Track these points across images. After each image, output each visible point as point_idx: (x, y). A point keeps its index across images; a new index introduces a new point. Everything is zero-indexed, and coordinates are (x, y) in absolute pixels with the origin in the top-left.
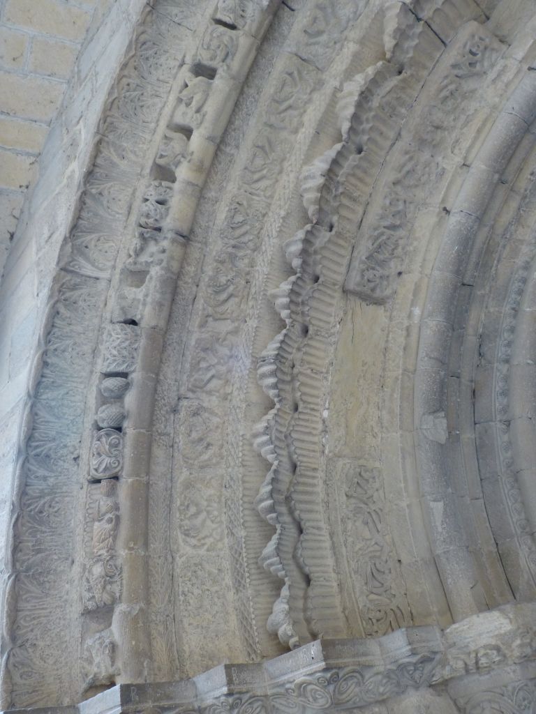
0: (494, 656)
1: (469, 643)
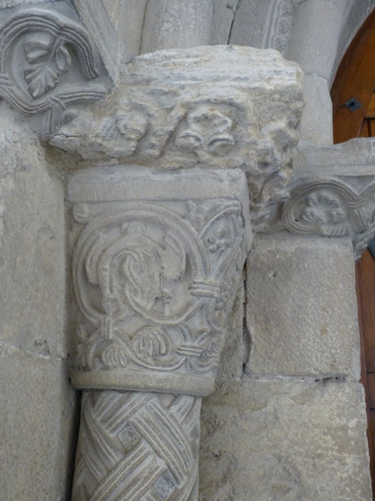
0: (221, 129)
1: (183, 87)
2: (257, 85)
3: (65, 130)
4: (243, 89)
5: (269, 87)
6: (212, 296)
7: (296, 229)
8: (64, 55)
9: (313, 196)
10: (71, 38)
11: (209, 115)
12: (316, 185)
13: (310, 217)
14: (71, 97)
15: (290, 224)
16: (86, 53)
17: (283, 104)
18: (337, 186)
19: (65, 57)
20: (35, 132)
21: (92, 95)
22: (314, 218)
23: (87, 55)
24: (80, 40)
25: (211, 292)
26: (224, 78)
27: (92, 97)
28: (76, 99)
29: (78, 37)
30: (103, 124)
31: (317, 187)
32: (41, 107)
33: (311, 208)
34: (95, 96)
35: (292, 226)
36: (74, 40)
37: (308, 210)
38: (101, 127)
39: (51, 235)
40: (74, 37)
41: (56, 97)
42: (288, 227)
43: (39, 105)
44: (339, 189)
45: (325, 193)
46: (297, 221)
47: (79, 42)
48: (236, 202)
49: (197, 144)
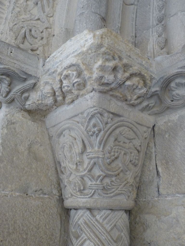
1: (58, 67)
2: (80, 51)
3: (28, 103)
4: (75, 56)
5: (85, 49)
6: (98, 158)
7: (174, 106)
8: (4, 78)
9: (173, 85)
10: (2, 72)
11: (67, 74)
12: (169, 78)
13: (178, 96)
14: (20, 91)
15: (169, 104)
16: (12, 73)
17: (94, 53)
18: (181, 74)
19: (5, 79)
20: (17, 108)
21: (29, 86)
22: (180, 96)
23: (13, 74)
24: (6, 71)
25: (98, 155)
26: (69, 55)
27: (30, 87)
28: (22, 90)
29: (4, 70)
30: (38, 95)
31: (170, 79)
32: (10, 99)
33: (176, 92)
34: (30, 86)
35: (170, 105)
36: (3, 72)
37: (174, 93)
38: (38, 97)
39: (40, 145)
40: (2, 71)
41: (14, 93)
42: (168, 106)
43: (8, 99)
44: (183, 75)
45: (177, 81)
46: (172, 101)
47: (6, 72)
48: (95, 108)
49: (69, 88)
